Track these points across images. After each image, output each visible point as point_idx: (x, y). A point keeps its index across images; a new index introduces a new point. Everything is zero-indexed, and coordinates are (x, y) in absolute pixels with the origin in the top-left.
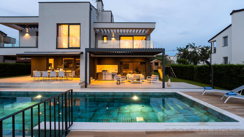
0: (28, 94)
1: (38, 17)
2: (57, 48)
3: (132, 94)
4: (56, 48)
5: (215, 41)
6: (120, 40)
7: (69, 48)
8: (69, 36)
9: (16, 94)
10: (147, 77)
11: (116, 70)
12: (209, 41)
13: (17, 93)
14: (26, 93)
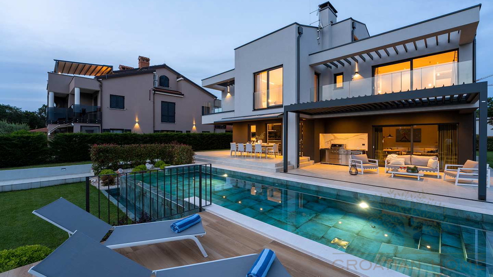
0: (216, 171)
1: (234, 69)
2: (254, 110)
3: (357, 197)
4: (252, 109)
6: (373, 75)
7: (269, 108)
8: (268, 88)
10: (446, 165)
11: (363, 145)
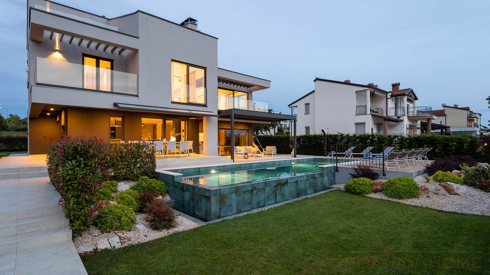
0: (200, 170)
1: (137, 38)
5: (296, 107)
7: (189, 104)
8: (188, 83)
12: (289, 106)
14: (196, 170)
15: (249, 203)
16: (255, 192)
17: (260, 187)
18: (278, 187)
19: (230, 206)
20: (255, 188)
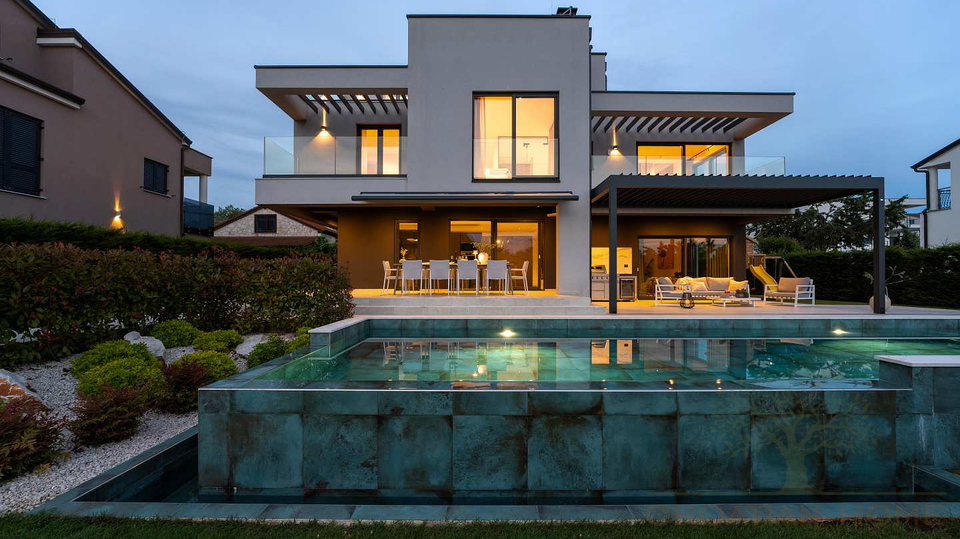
0: (469, 326)
1: (406, 67)
2: (475, 181)
3: (828, 327)
4: (470, 179)
5: (947, 166)
6: (636, 157)
7: (516, 180)
8: (514, 136)
9: (427, 327)
11: (626, 266)
12: (915, 167)
13: (429, 326)
14: (459, 325)
15: (366, 465)
16: (398, 425)
17: (425, 411)
18: (539, 424)
19: (277, 456)
20: (397, 412)
